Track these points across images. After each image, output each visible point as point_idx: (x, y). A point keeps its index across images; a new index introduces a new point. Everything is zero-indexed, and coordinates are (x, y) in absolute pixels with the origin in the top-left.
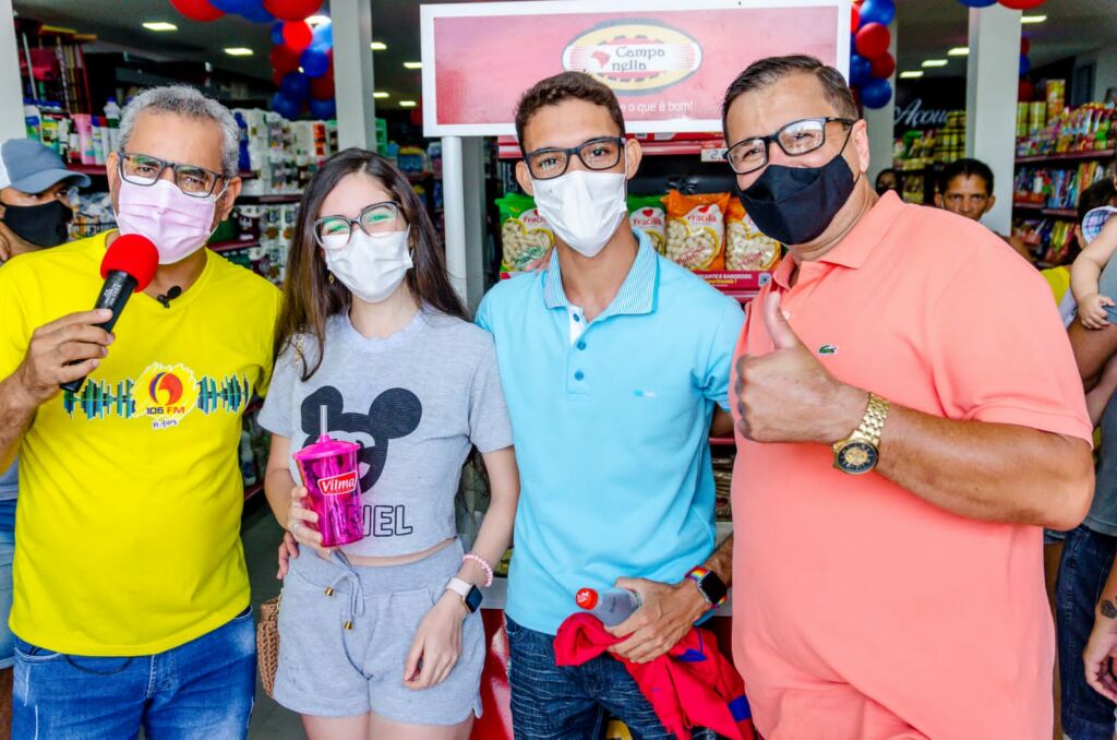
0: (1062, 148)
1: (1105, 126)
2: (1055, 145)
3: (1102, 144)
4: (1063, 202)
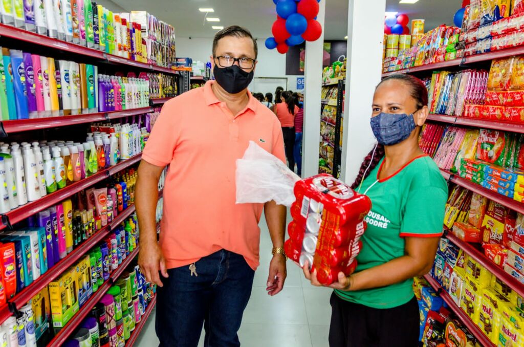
0: (419, 63)
1: (455, 39)
2: (414, 61)
3: (452, 55)
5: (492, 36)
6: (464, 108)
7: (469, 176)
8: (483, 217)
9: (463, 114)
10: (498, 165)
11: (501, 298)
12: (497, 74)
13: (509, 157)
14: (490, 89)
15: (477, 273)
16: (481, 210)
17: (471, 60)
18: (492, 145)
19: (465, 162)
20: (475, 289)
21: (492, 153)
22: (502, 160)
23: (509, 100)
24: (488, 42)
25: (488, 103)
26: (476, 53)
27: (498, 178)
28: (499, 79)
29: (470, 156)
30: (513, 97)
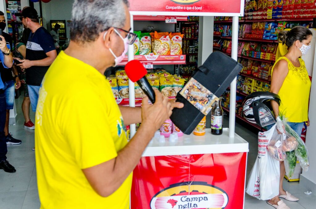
0: (226, 19)
4: (227, 35)
5: (253, 15)
6: (245, 36)
7: (248, 55)
8: (252, 67)
9: (245, 37)
10: (256, 51)
11: (258, 86)
12: (254, 26)
13: (258, 49)
14: (253, 30)
15: (251, 82)
16: (251, 65)
17: (246, 21)
18: (254, 46)
19: (246, 51)
20: (251, 86)
21: (254, 48)
22: (257, 49)
23: (258, 33)
24: (252, 17)
25: (252, 34)
26: (248, 19)
27: (256, 54)
28: (255, 27)
29: (247, 49)
30: (259, 33)
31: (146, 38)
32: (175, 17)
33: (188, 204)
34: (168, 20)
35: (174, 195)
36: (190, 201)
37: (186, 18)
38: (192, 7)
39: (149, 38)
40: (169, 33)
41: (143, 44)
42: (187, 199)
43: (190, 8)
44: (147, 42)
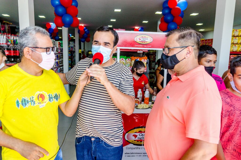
31: (129, 59)
32: (142, 50)
33: (143, 137)
34: (139, 51)
35: (136, 132)
36: (143, 136)
37: (147, 51)
38: (147, 45)
39: (130, 59)
40: (139, 57)
41: (127, 62)
42: (142, 135)
43: (146, 46)
44: (129, 61)
